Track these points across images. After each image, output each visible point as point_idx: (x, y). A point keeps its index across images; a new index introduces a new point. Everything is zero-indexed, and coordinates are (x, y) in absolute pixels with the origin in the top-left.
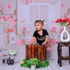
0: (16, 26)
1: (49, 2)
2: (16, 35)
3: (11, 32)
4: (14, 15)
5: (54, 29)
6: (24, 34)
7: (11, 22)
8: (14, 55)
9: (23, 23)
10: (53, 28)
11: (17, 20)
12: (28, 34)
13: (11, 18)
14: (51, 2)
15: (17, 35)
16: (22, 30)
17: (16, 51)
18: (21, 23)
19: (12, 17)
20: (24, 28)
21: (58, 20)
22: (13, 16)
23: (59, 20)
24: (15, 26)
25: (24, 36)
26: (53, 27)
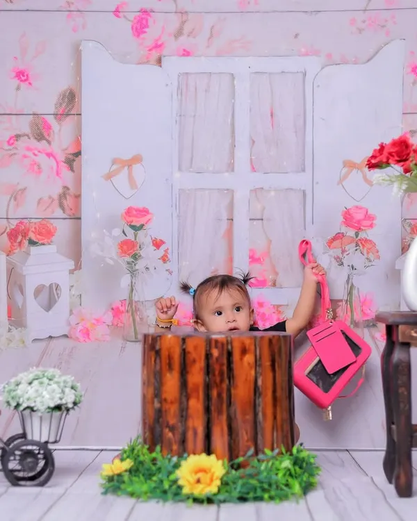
0: (71, 202)
1: (316, 53)
2: (71, 264)
3: (32, 243)
4: (60, 116)
5: (356, 220)
6: (136, 257)
7: (36, 169)
8: (58, 408)
9: (121, 179)
10: (348, 218)
11: (78, 154)
12: (164, 259)
13: (34, 143)
14: (329, 56)
15: (78, 266)
16: (117, 232)
17: (69, 379)
18: (109, 177)
19: (41, 132)
20: (129, 212)
21: (382, 147)
22: (48, 127)
23: (394, 144)
24: (63, 196)
25: (133, 273)
26: (350, 204)
